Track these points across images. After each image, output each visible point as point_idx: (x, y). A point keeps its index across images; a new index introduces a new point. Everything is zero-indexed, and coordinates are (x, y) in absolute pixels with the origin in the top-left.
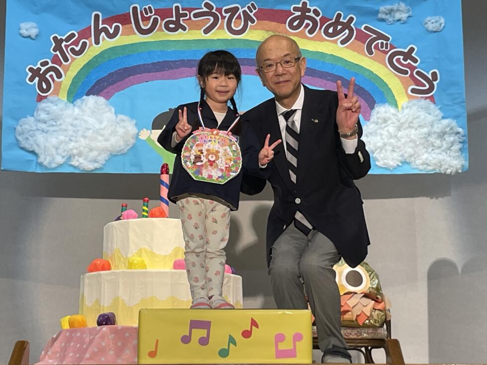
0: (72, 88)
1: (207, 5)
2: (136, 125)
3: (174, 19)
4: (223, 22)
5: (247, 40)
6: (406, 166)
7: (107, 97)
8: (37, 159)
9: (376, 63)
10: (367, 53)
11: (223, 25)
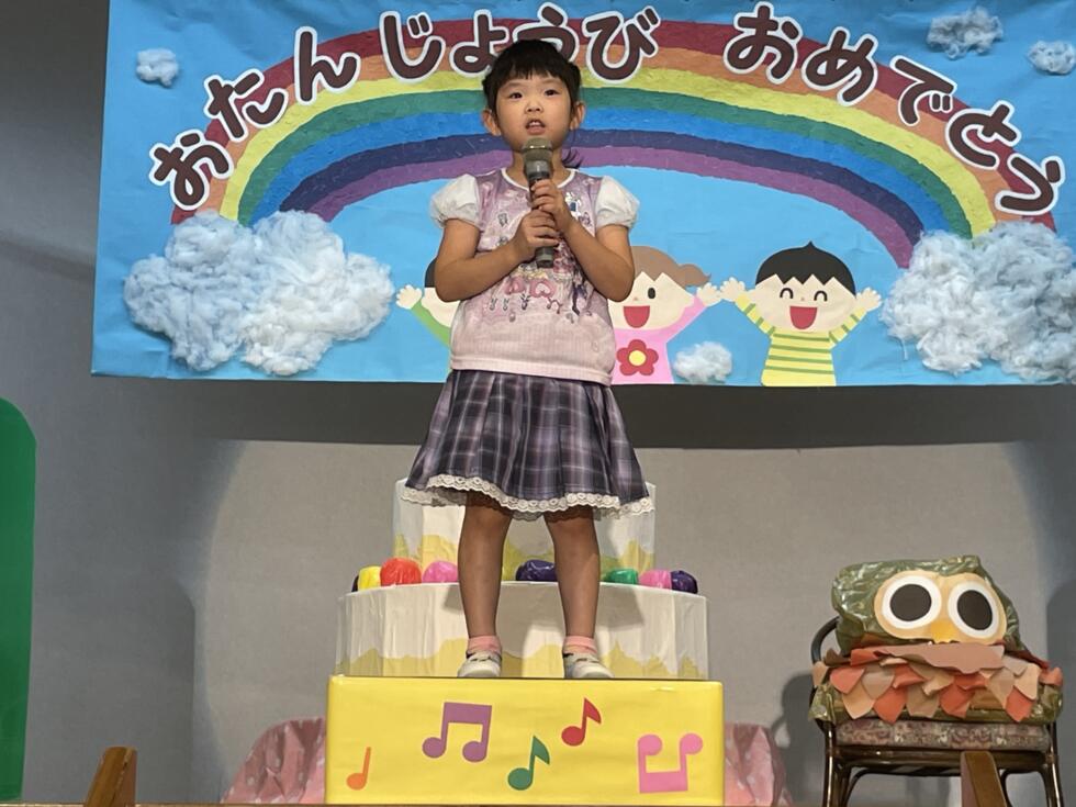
0: (250, 193)
1: (548, 13)
2: (391, 276)
3: (476, 43)
4: (583, 52)
5: (637, 90)
6: (991, 369)
7: (327, 216)
8: (171, 349)
9: (924, 142)
10: (903, 120)
11: (585, 58)
